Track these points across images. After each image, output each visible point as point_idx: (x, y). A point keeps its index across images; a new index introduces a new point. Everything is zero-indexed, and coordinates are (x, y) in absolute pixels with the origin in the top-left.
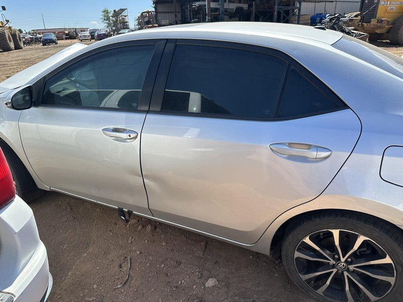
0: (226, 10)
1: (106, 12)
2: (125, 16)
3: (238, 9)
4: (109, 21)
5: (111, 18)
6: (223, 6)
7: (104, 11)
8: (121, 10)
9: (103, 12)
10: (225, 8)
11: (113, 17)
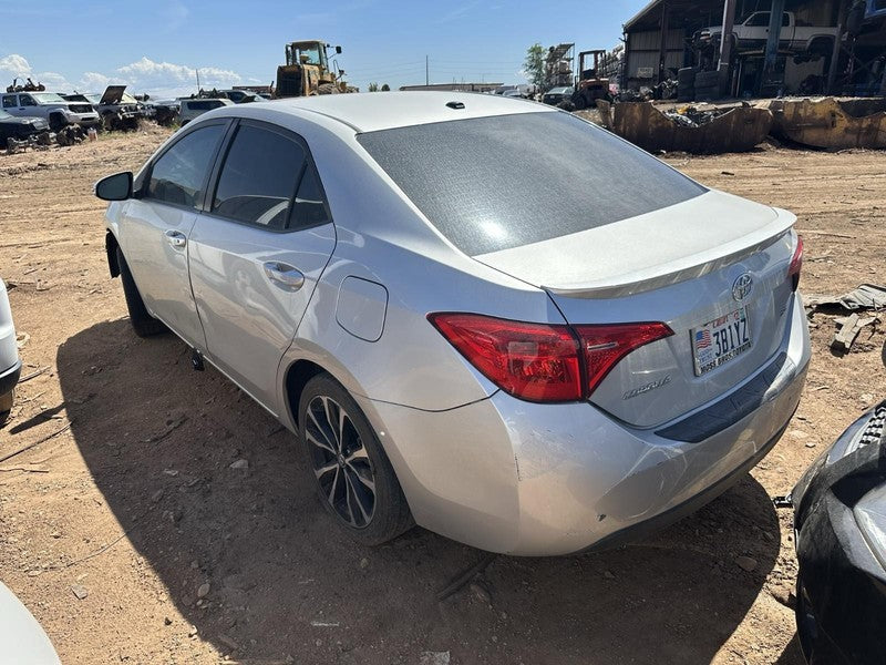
0: (784, 44)
1: (537, 51)
2: (569, 60)
3: (817, 40)
4: (540, 70)
5: (545, 63)
6: (778, 33)
7: (533, 50)
8: (562, 46)
9: (530, 51)
10: (781, 38)
11: (547, 60)
